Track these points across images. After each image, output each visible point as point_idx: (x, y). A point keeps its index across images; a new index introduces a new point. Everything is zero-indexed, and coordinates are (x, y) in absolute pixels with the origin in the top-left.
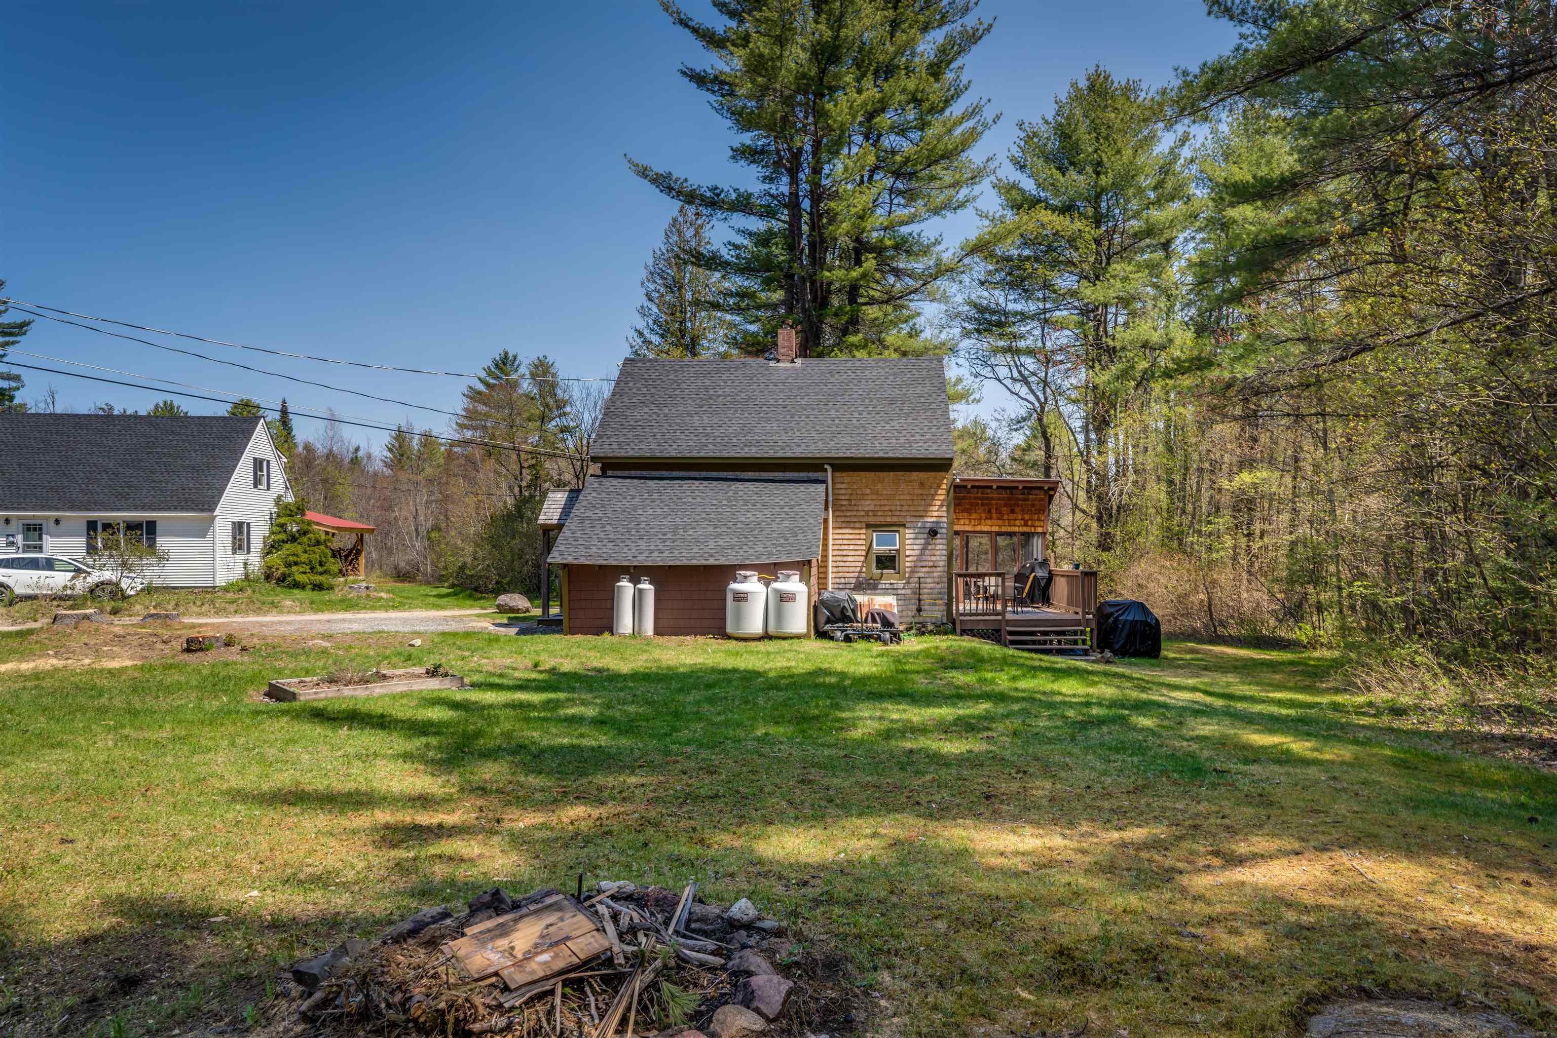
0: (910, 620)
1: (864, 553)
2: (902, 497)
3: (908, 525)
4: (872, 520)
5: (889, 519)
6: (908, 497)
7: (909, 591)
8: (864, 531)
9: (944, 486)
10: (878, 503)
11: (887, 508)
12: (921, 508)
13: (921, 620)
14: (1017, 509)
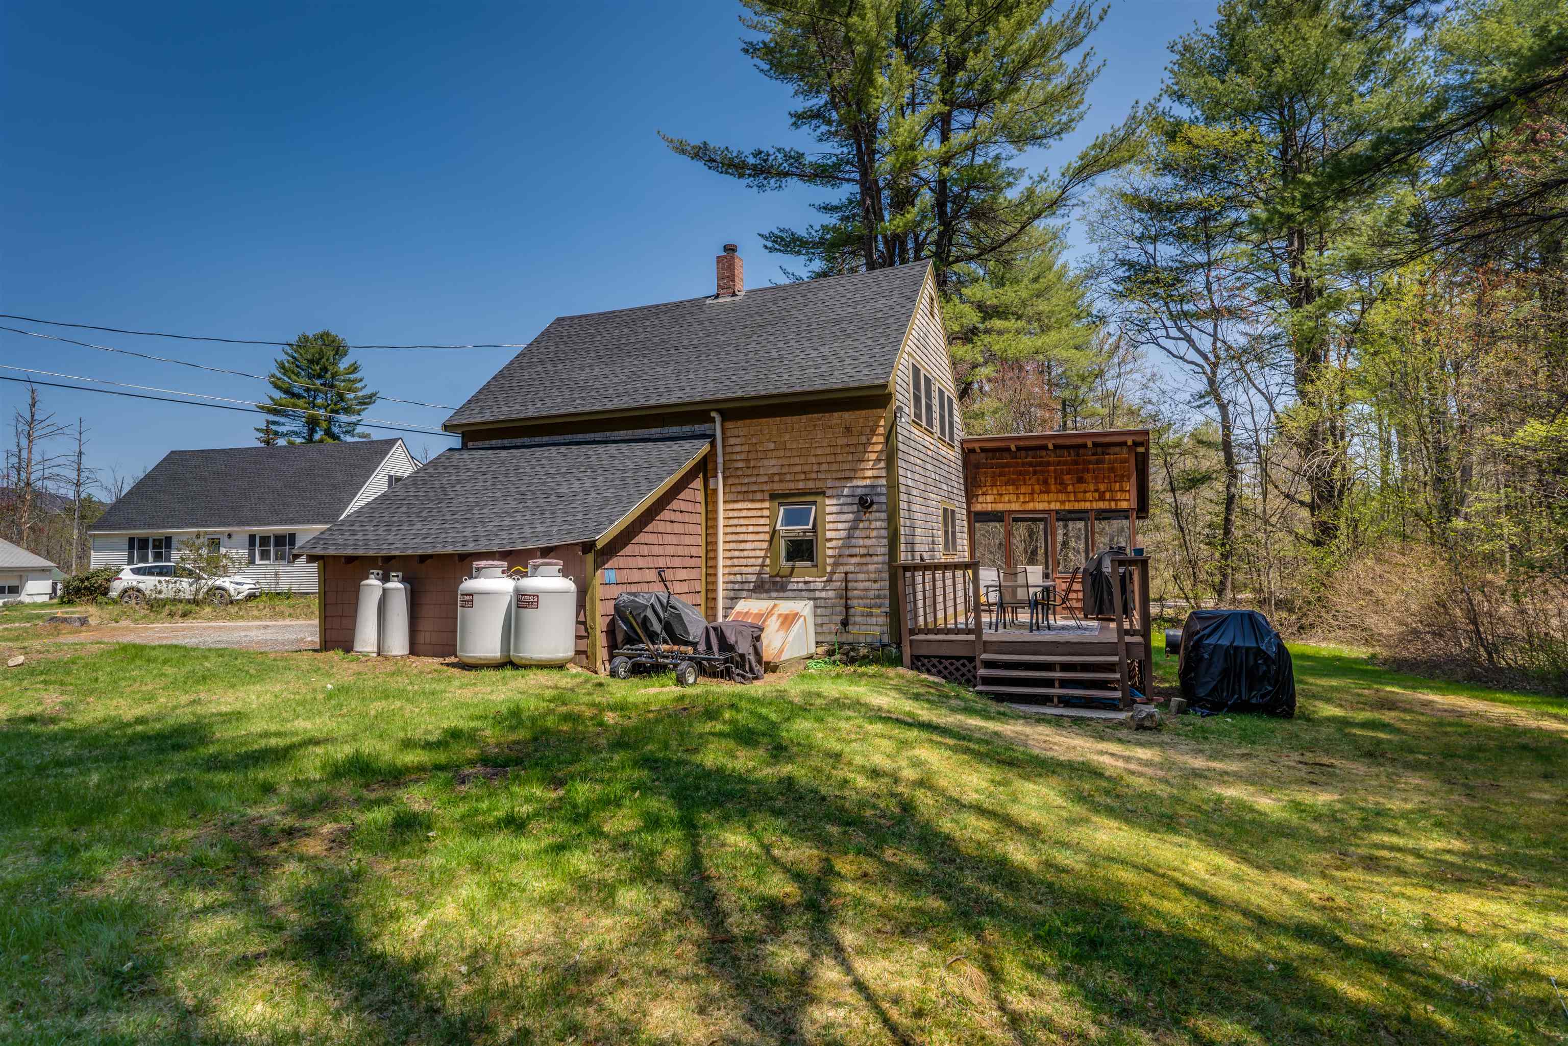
0: (833, 639)
1: (767, 537)
2: (819, 452)
3: (829, 493)
4: (778, 487)
5: (801, 485)
6: (827, 451)
7: (831, 594)
8: (767, 504)
9: (881, 430)
10: (786, 462)
11: (798, 469)
12: (847, 466)
13: (850, 638)
14: (1088, 477)
